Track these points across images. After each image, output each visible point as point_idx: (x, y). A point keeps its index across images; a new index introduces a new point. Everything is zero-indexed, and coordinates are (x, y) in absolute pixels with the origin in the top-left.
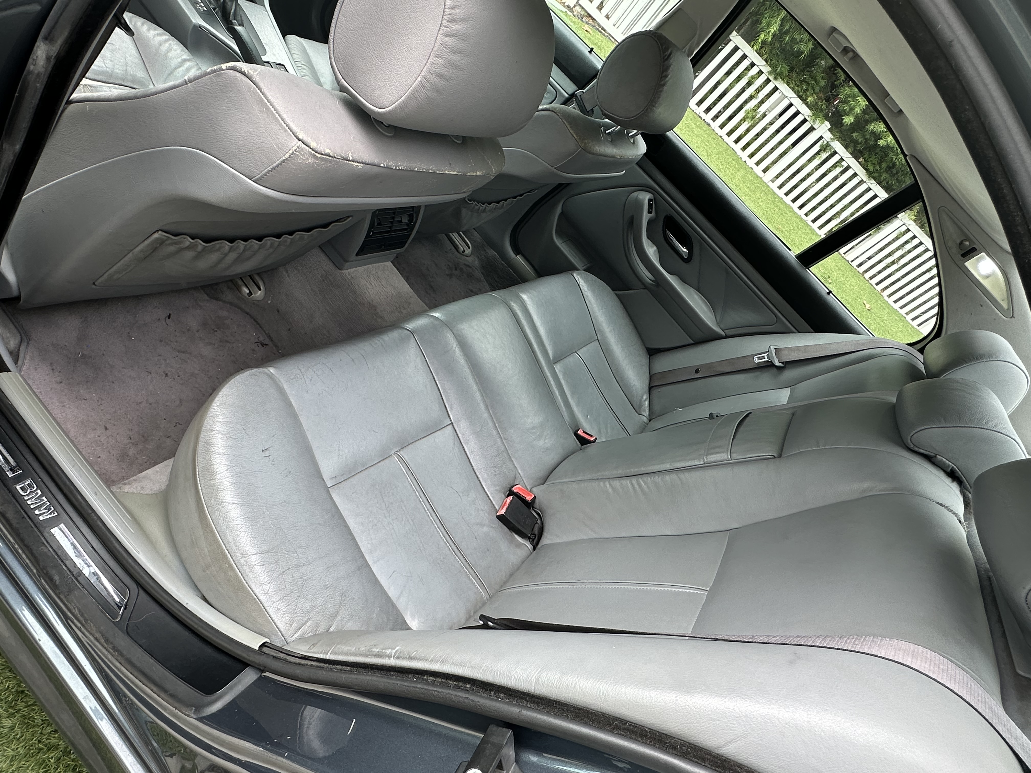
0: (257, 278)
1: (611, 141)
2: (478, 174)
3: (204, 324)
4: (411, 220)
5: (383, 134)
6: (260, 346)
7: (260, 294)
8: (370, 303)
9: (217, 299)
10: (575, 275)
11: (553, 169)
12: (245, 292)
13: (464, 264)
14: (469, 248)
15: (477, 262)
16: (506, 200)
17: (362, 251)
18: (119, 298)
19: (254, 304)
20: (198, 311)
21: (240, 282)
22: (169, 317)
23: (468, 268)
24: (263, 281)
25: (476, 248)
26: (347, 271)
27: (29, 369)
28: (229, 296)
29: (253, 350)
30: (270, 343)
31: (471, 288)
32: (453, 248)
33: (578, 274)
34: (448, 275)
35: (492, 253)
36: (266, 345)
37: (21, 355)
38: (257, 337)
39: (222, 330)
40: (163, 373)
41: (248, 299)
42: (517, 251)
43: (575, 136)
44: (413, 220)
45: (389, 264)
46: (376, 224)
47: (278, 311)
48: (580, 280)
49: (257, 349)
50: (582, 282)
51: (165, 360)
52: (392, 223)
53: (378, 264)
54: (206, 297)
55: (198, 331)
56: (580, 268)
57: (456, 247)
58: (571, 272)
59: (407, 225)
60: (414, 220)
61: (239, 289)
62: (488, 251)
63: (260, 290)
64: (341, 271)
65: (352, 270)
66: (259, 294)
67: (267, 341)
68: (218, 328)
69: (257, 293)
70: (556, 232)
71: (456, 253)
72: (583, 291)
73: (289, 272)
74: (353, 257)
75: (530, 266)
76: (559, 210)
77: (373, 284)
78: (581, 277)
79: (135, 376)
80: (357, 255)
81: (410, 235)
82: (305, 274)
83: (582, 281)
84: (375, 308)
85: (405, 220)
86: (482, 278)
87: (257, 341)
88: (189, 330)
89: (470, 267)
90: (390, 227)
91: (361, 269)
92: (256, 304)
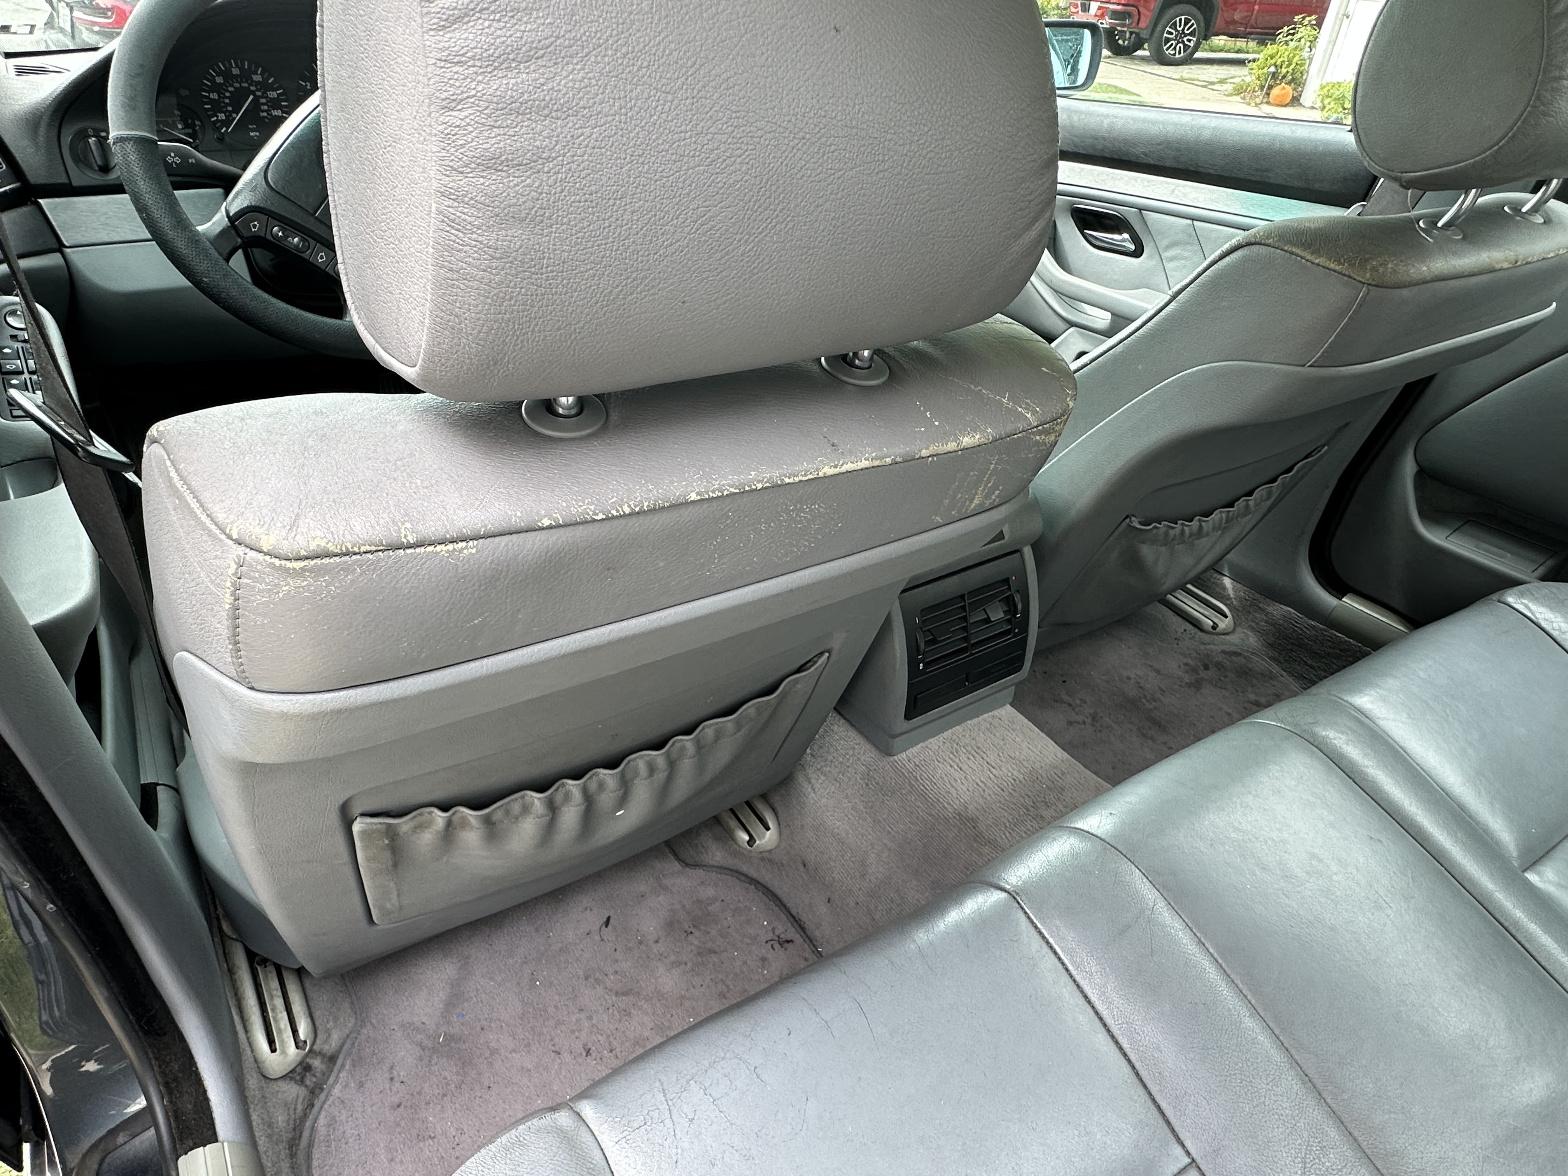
0: (761, 807)
1: (1464, 238)
2: (967, 441)
3: (670, 925)
4: (1011, 609)
5: (561, 440)
6: (777, 946)
7: (770, 839)
8: (959, 814)
9: (697, 865)
10: (1510, 600)
11: (1306, 370)
12: (743, 840)
13: (1223, 652)
14: (1226, 617)
15: (1253, 640)
16: (1250, 494)
17: (914, 709)
18: (519, 906)
19: (763, 859)
20: (661, 898)
21: (733, 823)
22: (607, 923)
23: (1234, 658)
24: (774, 810)
25: (1242, 611)
26: (904, 755)
27: (346, 1086)
28: (716, 854)
29: (764, 959)
30: (798, 938)
31: (1252, 697)
32: (1189, 627)
33: (1522, 595)
34: (1189, 685)
35: (1279, 610)
36: (788, 942)
37: (339, 1062)
38: (770, 928)
39: (702, 928)
40: (582, 1050)
41: (750, 851)
42: (1339, 589)
43: (1332, 266)
44: (1015, 606)
45: (1008, 712)
46: (922, 645)
47: (805, 866)
48: (1533, 607)
49: (770, 955)
50: (1542, 614)
51: (590, 1018)
52: (965, 629)
53: (975, 720)
54: (677, 866)
55: (657, 942)
56: (1524, 577)
57: (1195, 624)
58: (1495, 597)
59: (1009, 621)
60: (1020, 607)
61: (733, 838)
62: (1270, 609)
63: (768, 829)
64: (891, 758)
65: (915, 749)
66: (768, 839)
67: (792, 933)
68: (694, 926)
69: (764, 837)
70: (1422, 515)
71: (1200, 633)
72: (1555, 634)
73: (813, 781)
74: (901, 724)
75: (1388, 613)
76: (1408, 468)
77: (964, 767)
78: (1536, 600)
79: (530, 1066)
80: (908, 716)
81: (1025, 640)
82: (836, 780)
83: (1542, 609)
84: (972, 822)
85: (997, 614)
86: (1276, 669)
87: (770, 936)
88: (641, 942)
89: (1240, 654)
90: (965, 639)
91: (934, 742)
92: (768, 858)
